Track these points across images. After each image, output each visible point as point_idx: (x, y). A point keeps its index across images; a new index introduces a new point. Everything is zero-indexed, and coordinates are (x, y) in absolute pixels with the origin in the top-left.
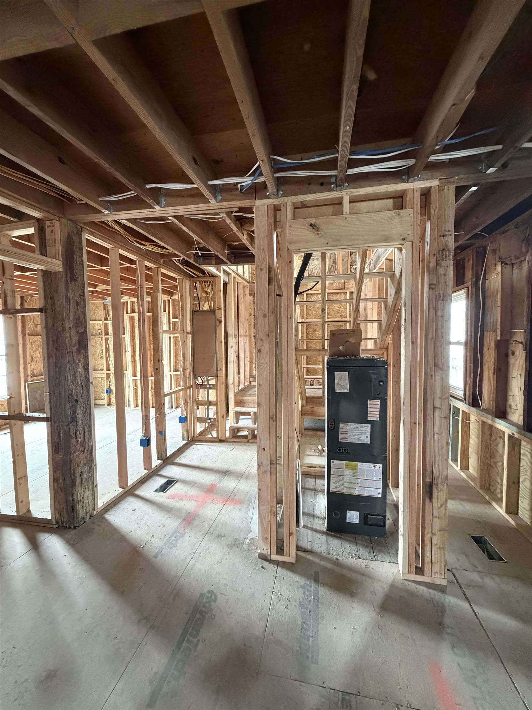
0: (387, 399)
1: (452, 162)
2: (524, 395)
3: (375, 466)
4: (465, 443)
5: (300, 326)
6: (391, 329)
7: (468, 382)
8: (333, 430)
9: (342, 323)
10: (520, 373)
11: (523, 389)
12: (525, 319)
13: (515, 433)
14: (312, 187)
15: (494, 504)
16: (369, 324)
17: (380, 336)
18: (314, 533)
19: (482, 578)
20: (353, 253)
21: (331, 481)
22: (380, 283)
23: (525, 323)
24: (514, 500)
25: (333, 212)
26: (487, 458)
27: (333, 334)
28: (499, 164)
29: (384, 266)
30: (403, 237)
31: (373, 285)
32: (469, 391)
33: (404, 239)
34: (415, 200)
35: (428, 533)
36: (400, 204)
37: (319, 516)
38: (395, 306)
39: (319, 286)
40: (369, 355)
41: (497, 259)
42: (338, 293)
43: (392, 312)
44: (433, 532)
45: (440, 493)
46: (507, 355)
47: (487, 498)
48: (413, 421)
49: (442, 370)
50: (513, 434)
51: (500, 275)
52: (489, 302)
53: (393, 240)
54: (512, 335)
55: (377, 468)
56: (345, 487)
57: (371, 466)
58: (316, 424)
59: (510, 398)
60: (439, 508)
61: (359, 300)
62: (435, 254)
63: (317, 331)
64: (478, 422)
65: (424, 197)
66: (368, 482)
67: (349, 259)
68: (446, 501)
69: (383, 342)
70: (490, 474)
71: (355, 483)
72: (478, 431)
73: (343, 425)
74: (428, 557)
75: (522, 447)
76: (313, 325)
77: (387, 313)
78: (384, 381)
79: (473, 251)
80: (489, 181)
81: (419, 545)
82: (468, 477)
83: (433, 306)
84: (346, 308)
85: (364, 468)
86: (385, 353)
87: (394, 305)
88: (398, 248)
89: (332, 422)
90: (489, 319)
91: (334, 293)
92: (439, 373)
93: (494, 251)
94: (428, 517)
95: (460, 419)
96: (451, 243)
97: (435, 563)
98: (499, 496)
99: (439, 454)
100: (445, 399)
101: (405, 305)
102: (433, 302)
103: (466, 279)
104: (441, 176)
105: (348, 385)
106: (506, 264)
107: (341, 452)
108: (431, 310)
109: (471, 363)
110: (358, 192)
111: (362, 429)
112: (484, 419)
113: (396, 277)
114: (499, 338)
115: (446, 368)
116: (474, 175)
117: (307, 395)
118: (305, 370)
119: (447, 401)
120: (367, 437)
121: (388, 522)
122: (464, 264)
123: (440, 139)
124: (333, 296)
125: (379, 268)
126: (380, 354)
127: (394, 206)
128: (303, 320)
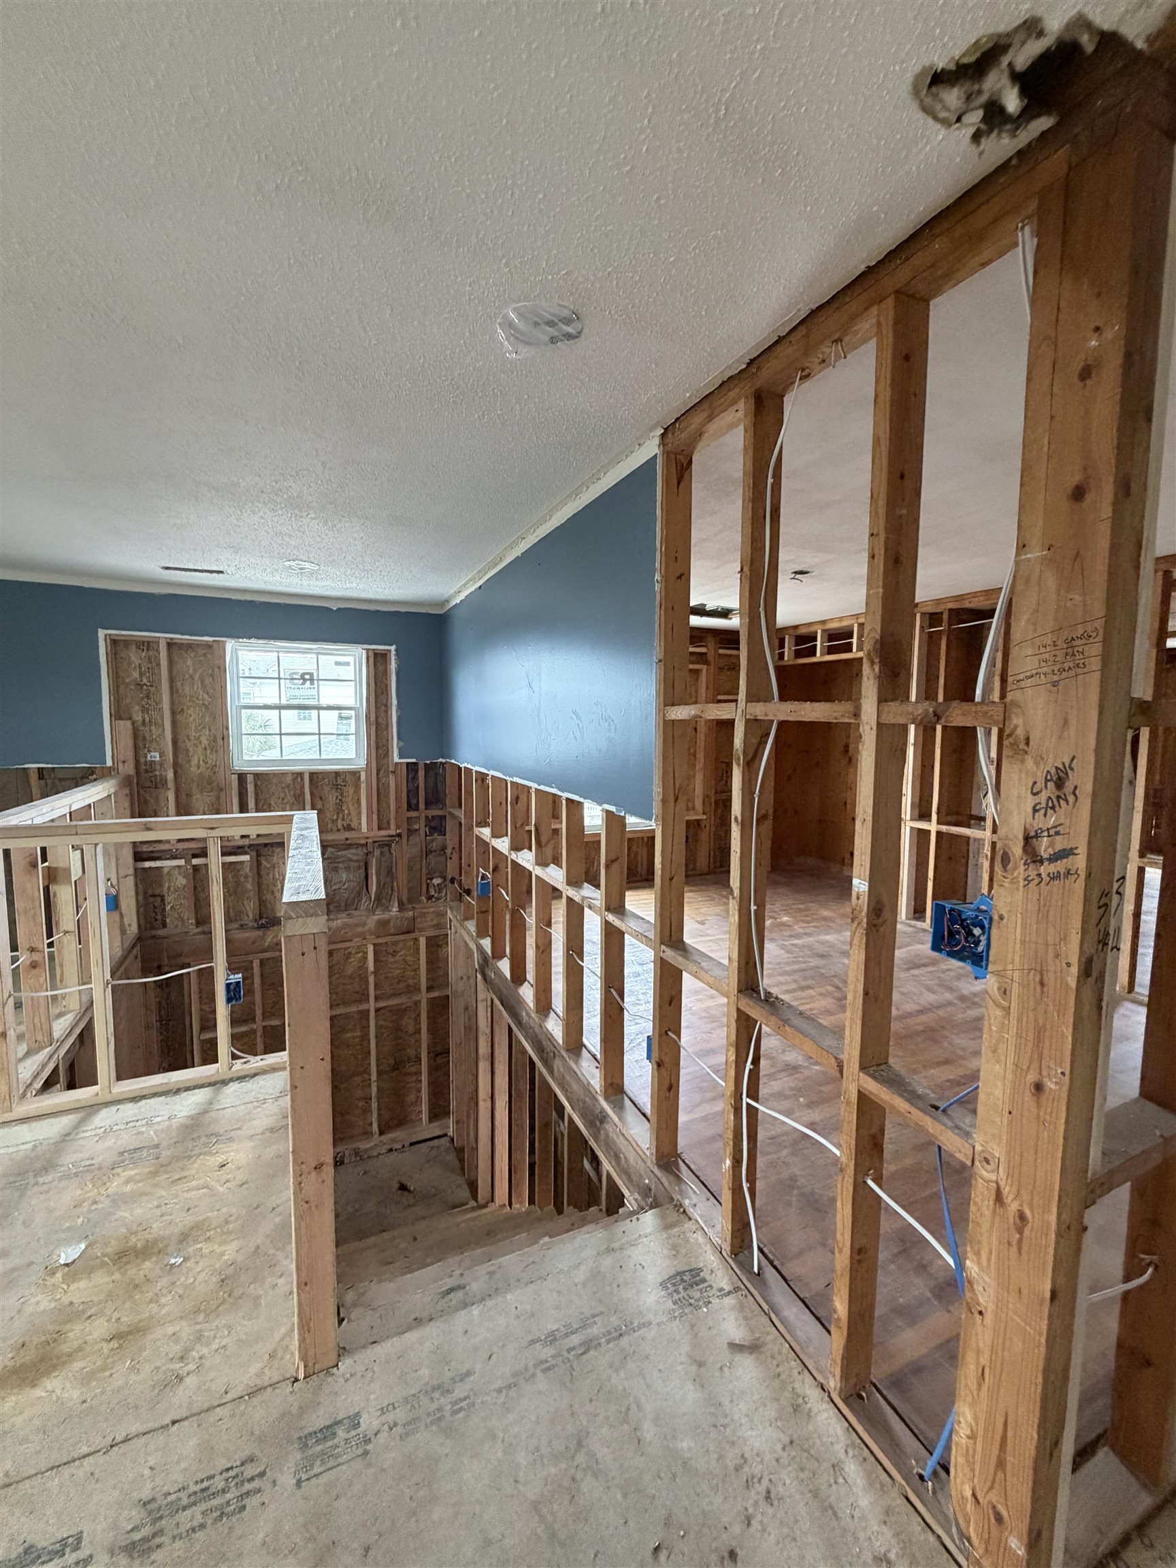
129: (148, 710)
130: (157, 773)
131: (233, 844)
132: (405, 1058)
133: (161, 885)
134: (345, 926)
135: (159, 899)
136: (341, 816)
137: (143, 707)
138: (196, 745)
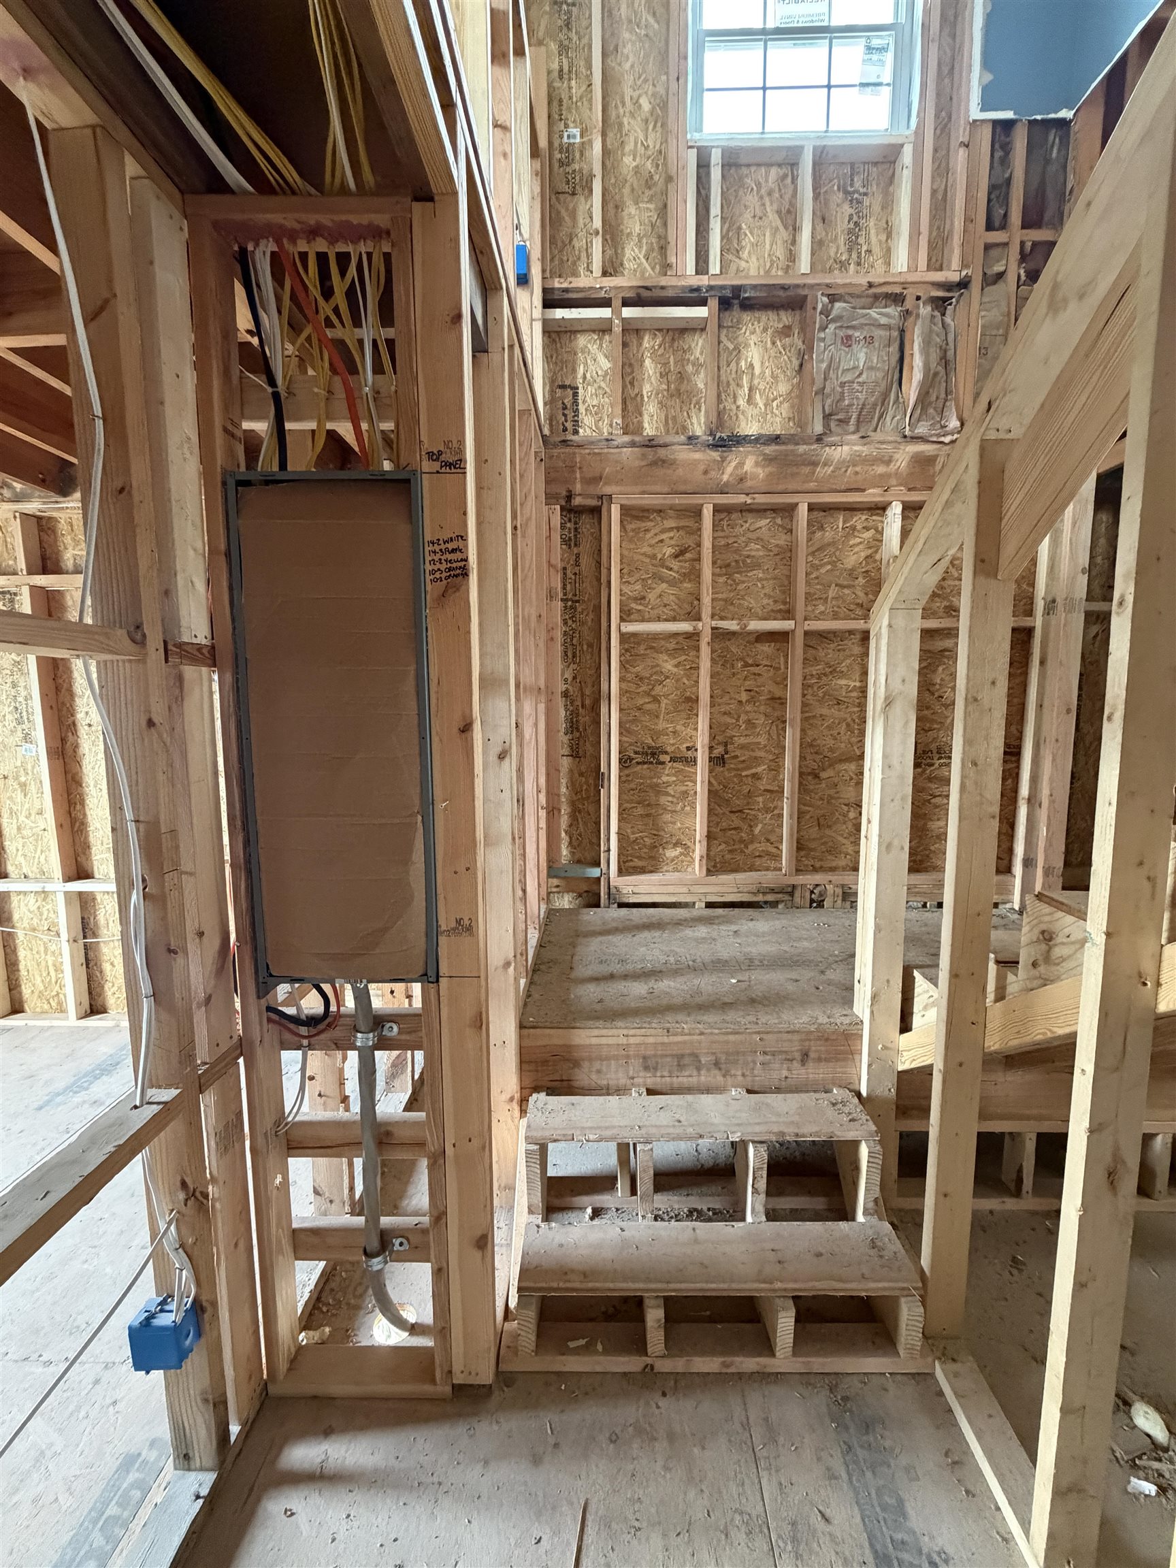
129: (567, 49)
130: (577, 167)
131: (683, 283)
132: (933, 747)
133: (574, 371)
134: (856, 460)
135: (570, 392)
136: (854, 255)
137: (561, 44)
138: (632, 115)
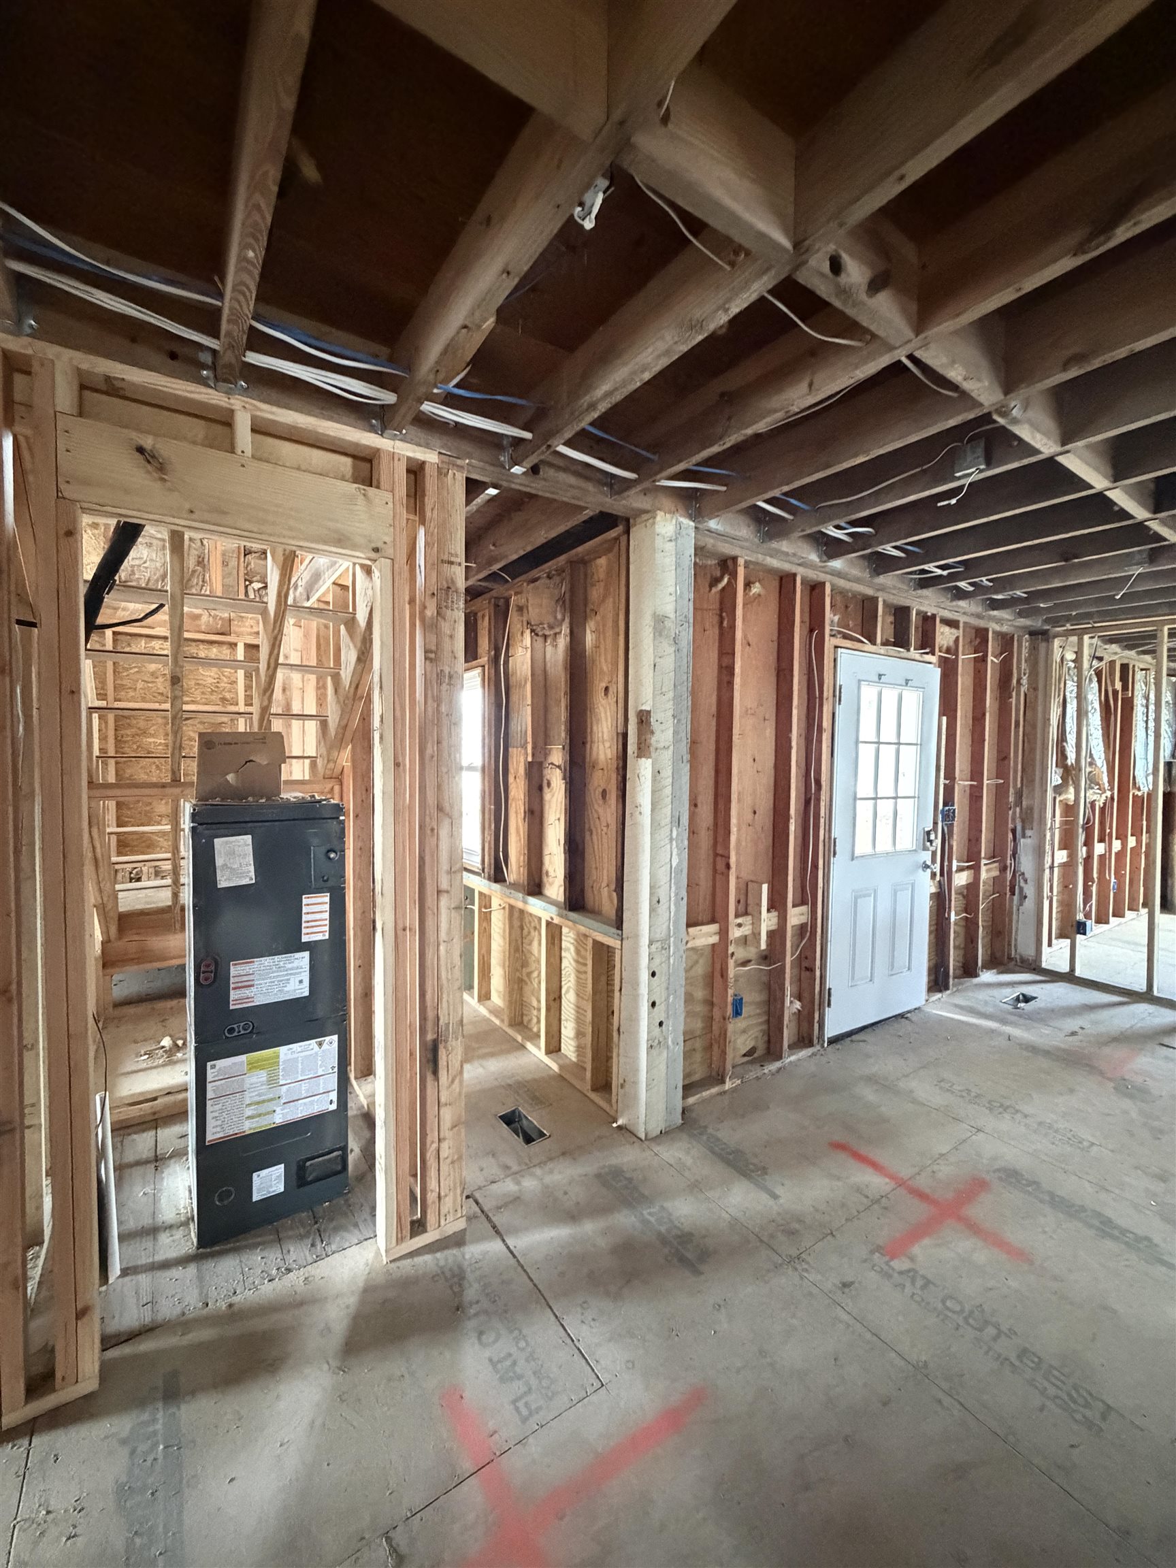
0: (344, 888)
1: (460, 431)
2: (565, 853)
3: (320, 1044)
4: (484, 951)
5: (95, 716)
6: (349, 735)
7: (487, 838)
8: (209, 985)
9: (225, 719)
10: (558, 816)
11: (562, 842)
12: (563, 727)
13: (554, 917)
14: (140, 350)
15: (529, 1046)
16: (296, 724)
17: (323, 751)
18: (159, 1274)
19: (518, 1183)
20: (250, 553)
21: (209, 1116)
22: (321, 634)
23: (563, 735)
24: (555, 1028)
25: (206, 437)
26: (517, 970)
27: (208, 742)
28: (529, 463)
29: (330, 598)
30: (374, 545)
31: (305, 636)
32: (489, 855)
33: (376, 550)
34: (396, 476)
35: (433, 1142)
36: (367, 473)
37: (173, 1222)
38: (357, 687)
39: (163, 616)
40: (300, 795)
41: (525, 624)
42: (212, 642)
43: (351, 700)
44: (441, 1136)
45: (451, 1055)
46: (540, 788)
47: (519, 1039)
48: (400, 926)
49: (451, 818)
50: (552, 918)
51: (529, 650)
52: (514, 698)
53: (354, 547)
54: (546, 755)
55: (325, 1046)
56: (248, 1118)
57: (311, 1047)
58: (152, 985)
59: (546, 860)
60: (450, 1086)
61: (273, 666)
62: (433, 594)
63: (152, 736)
64: (504, 908)
65: (412, 477)
66: (304, 1086)
67: (242, 564)
68: (462, 1066)
69: (331, 765)
70: (521, 995)
71: (272, 1100)
72: (504, 924)
73: (239, 968)
74: (432, 1191)
75: (563, 938)
76: (135, 717)
77: (338, 702)
78: (337, 849)
79: (489, 603)
80: (513, 486)
81: (415, 1176)
82: (491, 1012)
83: (433, 697)
84: (235, 682)
85: (295, 1056)
86: (337, 788)
87: (354, 686)
88: (362, 566)
89: (208, 966)
90: (515, 727)
91: (202, 641)
92: (446, 822)
93: (520, 609)
94: (432, 1110)
95: (476, 908)
96: (458, 576)
97: (446, 1196)
98: (535, 1030)
99: (448, 980)
100: (455, 872)
101: (381, 688)
102: (432, 687)
103: (480, 651)
104: (442, 447)
105: (252, 868)
106: (537, 635)
107: (236, 1034)
108: (430, 701)
109: (490, 804)
110: (272, 413)
111: (289, 966)
112: (512, 902)
113: (359, 626)
114: (530, 759)
115: (455, 814)
116: (492, 468)
117: (121, 910)
118: (114, 839)
119: (459, 875)
120: (301, 982)
121: (351, 1158)
122: (476, 620)
123: (441, 376)
124: (199, 649)
125: (319, 600)
126: (326, 790)
127: (353, 474)
128: (103, 704)
